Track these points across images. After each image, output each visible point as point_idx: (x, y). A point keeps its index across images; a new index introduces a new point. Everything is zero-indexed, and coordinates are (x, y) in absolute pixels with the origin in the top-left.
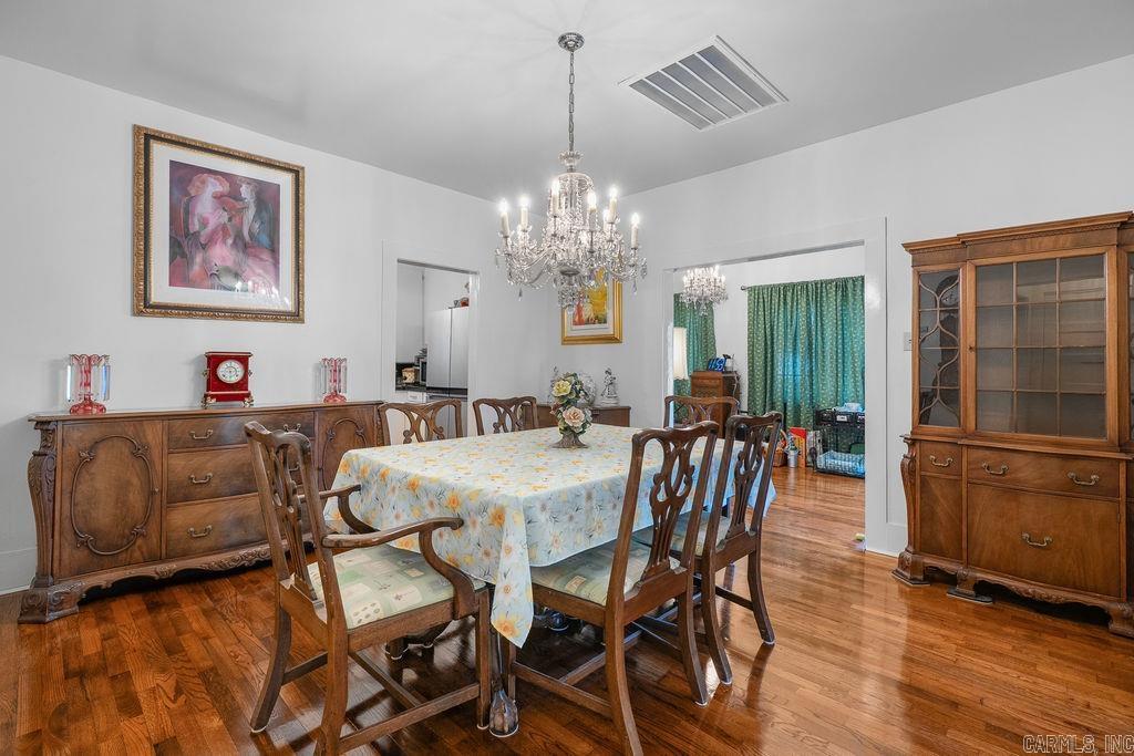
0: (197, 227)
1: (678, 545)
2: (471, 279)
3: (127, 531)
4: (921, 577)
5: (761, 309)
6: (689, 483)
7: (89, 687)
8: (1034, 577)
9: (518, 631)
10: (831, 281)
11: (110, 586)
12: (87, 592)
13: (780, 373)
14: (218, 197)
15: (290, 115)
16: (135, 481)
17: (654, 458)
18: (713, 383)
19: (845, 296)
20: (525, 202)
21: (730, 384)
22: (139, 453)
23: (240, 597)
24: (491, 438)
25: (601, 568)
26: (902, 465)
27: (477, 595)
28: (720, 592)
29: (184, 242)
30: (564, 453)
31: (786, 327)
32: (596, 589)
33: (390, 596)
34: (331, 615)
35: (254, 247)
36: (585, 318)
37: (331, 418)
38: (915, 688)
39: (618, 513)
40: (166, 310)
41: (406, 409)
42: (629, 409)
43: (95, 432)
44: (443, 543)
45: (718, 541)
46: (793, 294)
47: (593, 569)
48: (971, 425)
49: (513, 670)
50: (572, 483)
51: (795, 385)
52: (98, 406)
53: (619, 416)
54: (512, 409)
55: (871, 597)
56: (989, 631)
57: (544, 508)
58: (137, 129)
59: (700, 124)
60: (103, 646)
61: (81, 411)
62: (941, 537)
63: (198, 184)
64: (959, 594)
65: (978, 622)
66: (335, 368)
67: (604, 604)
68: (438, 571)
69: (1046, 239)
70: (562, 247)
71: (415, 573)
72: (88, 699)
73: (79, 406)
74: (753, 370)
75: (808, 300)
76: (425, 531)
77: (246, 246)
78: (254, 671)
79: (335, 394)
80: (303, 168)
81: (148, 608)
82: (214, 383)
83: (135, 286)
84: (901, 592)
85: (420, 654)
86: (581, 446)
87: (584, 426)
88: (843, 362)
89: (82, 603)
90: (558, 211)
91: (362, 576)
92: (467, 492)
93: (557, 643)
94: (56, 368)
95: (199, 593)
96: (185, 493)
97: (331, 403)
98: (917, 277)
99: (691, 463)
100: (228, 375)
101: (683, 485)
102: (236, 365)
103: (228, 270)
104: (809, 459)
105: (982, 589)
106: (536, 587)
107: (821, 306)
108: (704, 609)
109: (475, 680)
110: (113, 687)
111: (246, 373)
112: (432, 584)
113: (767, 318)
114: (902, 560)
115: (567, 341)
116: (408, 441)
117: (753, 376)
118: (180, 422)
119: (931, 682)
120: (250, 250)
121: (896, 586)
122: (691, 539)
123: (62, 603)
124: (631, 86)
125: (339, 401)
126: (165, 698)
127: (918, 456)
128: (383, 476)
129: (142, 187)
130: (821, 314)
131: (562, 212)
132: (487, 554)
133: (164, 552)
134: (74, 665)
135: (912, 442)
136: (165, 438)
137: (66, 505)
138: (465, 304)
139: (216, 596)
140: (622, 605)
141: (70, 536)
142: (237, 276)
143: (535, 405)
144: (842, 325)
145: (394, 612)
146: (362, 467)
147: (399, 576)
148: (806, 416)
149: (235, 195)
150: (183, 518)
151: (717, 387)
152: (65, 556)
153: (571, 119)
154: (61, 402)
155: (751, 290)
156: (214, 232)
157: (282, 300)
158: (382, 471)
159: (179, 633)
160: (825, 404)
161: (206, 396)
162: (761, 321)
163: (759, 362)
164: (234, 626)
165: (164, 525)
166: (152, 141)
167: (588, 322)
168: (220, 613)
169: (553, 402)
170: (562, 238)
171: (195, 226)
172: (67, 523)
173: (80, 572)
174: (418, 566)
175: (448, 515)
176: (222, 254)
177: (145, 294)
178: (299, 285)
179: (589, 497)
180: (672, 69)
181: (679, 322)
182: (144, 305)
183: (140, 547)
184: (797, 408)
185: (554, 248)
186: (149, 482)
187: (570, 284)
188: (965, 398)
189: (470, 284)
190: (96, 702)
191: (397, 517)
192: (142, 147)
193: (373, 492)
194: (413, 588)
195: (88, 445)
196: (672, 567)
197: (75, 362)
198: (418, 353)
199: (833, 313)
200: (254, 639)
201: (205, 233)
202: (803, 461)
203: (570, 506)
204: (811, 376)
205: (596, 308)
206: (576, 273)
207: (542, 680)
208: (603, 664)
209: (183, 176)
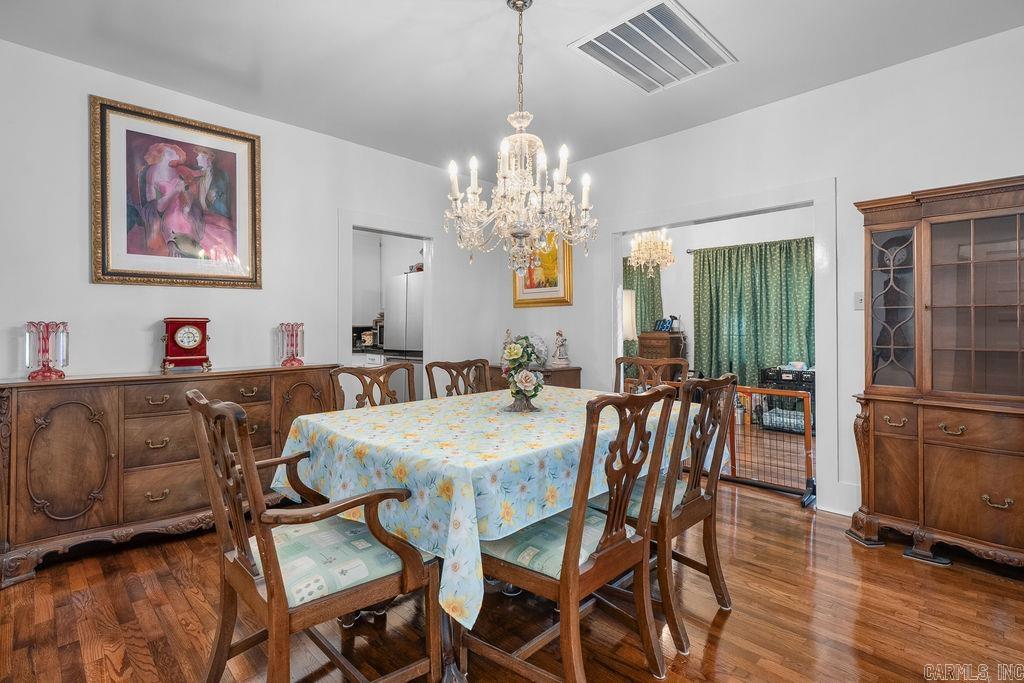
0: (154, 196)
1: (635, 511)
2: (425, 243)
3: (84, 498)
4: (876, 538)
5: (707, 271)
6: (645, 450)
7: (36, 659)
8: (995, 540)
9: (467, 612)
10: (775, 244)
11: (67, 551)
12: (45, 557)
13: (726, 333)
14: (175, 166)
15: (246, 86)
16: (92, 446)
17: (609, 423)
18: (660, 343)
19: (789, 257)
20: (474, 164)
21: (677, 345)
22: (96, 418)
23: (196, 561)
24: (445, 402)
25: (555, 538)
26: (856, 425)
27: (426, 567)
28: (676, 556)
29: (142, 211)
30: (516, 417)
31: (731, 289)
32: (549, 562)
33: (335, 570)
34: (271, 594)
35: (209, 215)
36: (536, 281)
37: (288, 382)
38: (880, 659)
39: (573, 480)
40: (124, 277)
41: (359, 373)
42: (579, 370)
43: (52, 398)
44: (390, 516)
45: (674, 507)
46: (738, 255)
47: (547, 539)
48: (927, 385)
49: (466, 643)
50: (524, 451)
51: (740, 345)
52: (57, 372)
53: (569, 377)
54: (465, 372)
55: (826, 558)
56: (950, 595)
57: (494, 479)
58: (93, 100)
59: (649, 87)
60: (55, 615)
61: (40, 377)
62: (896, 497)
63: (155, 153)
64: (916, 555)
65: (937, 585)
66: (291, 333)
67: (558, 578)
68: (384, 544)
69: (1006, 195)
70: (512, 208)
71: (362, 544)
72: (33, 673)
73: (37, 372)
74: (699, 331)
75: (752, 262)
76: (371, 503)
77: (203, 214)
78: (203, 639)
79: (293, 358)
80: (259, 137)
81: (104, 572)
82: (172, 348)
83: (93, 254)
84: (855, 552)
85: (372, 621)
86: (533, 409)
87: (536, 389)
88: (788, 322)
89: (39, 568)
90: (508, 173)
91: (308, 549)
92: (413, 462)
93: (511, 608)
94: (15, 335)
95: (156, 557)
96: (143, 457)
97: (288, 366)
98: (869, 236)
99: (647, 430)
100: (185, 340)
101: (639, 452)
102: (195, 332)
103: (185, 238)
104: (755, 416)
105: (940, 550)
106: (487, 559)
107: (766, 267)
108: (660, 573)
109: (426, 655)
110: (60, 658)
111: (204, 338)
112: (379, 557)
113: (713, 280)
114: (855, 519)
115: (519, 304)
116: (360, 405)
117: (699, 336)
118: (136, 387)
119: (896, 653)
120: (206, 218)
121: (849, 547)
122: (647, 506)
123: (18, 568)
124: (580, 48)
125: (296, 365)
126: (111, 670)
127: (872, 416)
128: (331, 443)
129: (98, 156)
130: (765, 275)
131: (512, 173)
132: (435, 527)
133: (121, 516)
134: (23, 636)
135: (865, 402)
136: (121, 404)
137: (22, 471)
138: (420, 269)
139: (174, 560)
140: (578, 579)
141: (26, 502)
142: (194, 243)
143: (487, 368)
144: (787, 287)
145: (339, 588)
146: (311, 433)
147: (346, 548)
148: (751, 372)
149: (191, 163)
150: (140, 482)
151: (664, 347)
152: (22, 520)
153: (520, 78)
154: (20, 369)
155: (697, 253)
156: (171, 200)
157: (240, 266)
158: (329, 438)
159: (133, 600)
160: (770, 362)
161: (165, 361)
162: (707, 284)
163: (705, 323)
164: (188, 592)
165: (121, 491)
166: (108, 111)
167: (539, 285)
168: (175, 578)
169: (506, 365)
170: (513, 199)
171: (152, 194)
172: (23, 490)
173: (37, 537)
174: (364, 537)
175: (396, 485)
176: (179, 222)
177: (103, 260)
178: (256, 252)
179: (542, 466)
180: (622, 30)
181: (627, 285)
182: (102, 272)
183: (96, 512)
184: (742, 367)
185: (504, 209)
186: (106, 447)
187: (521, 246)
188: (921, 357)
189: (425, 250)
190: (41, 676)
191: (344, 486)
192: (98, 117)
193: (322, 459)
194: (359, 562)
195: (44, 412)
196: (628, 536)
197: (33, 329)
198: (376, 316)
199: (777, 275)
200: (207, 606)
201: (162, 202)
202: (748, 419)
203: (523, 476)
204: (756, 336)
205: (547, 271)
206: (526, 235)
207: (494, 654)
208: (557, 635)
209: (138, 145)
